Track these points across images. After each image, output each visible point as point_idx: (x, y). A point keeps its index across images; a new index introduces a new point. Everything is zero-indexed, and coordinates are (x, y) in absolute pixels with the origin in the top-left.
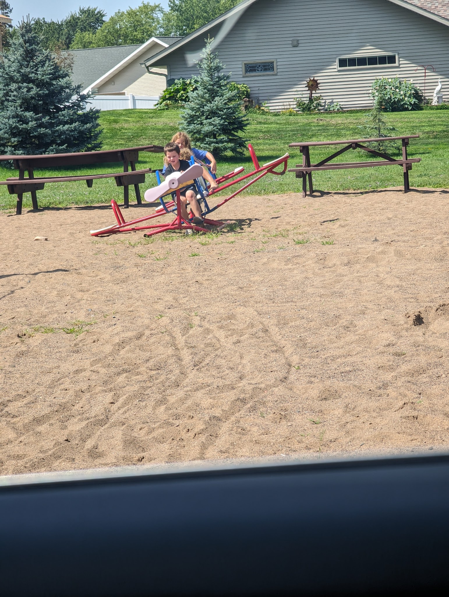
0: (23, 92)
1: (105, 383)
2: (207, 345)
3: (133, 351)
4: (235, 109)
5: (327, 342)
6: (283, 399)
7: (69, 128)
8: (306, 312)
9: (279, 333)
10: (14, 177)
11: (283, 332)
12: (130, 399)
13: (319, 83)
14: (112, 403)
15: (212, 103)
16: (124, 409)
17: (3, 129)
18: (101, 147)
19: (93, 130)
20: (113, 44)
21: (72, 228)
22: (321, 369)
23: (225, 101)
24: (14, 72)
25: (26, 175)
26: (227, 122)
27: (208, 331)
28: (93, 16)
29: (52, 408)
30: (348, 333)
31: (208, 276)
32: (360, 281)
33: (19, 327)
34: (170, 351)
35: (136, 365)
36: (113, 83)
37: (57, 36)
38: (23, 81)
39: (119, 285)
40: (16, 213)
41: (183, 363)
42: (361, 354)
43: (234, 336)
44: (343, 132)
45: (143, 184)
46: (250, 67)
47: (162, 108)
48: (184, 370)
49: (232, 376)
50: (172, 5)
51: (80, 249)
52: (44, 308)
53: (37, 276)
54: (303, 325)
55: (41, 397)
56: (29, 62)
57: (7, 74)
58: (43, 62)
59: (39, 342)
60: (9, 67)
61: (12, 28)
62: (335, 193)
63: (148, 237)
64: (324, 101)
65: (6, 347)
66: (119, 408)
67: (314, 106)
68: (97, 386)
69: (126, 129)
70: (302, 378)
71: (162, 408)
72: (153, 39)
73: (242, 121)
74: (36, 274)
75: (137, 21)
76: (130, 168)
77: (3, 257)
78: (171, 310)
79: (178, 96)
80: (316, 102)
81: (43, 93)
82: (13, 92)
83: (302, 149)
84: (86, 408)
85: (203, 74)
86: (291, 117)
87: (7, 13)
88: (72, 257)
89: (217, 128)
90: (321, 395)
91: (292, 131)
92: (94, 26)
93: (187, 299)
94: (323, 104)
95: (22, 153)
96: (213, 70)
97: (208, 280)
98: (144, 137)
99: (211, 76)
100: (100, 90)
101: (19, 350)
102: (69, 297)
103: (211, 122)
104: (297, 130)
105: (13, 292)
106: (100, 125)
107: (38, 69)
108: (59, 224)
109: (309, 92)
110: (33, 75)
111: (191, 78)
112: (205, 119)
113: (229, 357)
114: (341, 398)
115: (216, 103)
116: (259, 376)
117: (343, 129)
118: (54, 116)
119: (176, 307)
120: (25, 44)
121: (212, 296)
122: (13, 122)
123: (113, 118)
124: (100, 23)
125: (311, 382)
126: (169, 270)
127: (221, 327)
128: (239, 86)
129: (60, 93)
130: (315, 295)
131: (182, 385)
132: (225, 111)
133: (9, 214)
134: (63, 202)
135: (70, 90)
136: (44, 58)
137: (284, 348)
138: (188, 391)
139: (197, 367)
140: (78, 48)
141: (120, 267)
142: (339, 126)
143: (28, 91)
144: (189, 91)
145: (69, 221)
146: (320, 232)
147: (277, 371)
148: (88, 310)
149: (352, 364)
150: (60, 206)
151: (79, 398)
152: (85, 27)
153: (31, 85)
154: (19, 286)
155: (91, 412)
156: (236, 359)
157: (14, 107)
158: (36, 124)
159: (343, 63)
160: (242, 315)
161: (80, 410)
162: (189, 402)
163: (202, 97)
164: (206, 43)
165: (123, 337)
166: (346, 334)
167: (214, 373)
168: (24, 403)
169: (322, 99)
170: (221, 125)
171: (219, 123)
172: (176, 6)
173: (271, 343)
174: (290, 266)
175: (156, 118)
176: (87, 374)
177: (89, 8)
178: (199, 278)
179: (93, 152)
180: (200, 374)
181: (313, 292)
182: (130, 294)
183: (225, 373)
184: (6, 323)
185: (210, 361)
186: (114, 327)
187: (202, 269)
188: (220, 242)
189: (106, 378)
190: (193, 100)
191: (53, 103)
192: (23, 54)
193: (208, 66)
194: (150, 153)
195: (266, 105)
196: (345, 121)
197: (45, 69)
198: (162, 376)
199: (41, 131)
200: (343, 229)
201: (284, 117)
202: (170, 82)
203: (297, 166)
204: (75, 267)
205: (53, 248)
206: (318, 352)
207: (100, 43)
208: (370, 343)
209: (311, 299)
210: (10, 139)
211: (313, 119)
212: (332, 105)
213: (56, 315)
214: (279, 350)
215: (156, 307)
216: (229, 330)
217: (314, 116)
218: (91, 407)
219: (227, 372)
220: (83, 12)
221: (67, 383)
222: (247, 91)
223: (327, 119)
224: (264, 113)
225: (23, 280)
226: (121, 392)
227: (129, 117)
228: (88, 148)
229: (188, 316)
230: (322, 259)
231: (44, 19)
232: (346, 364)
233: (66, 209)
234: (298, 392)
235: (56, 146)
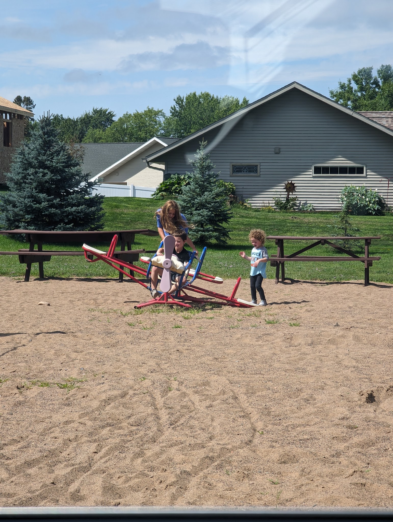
0: (39, 177)
1: (91, 434)
2: (183, 407)
3: (117, 408)
4: (222, 203)
5: (289, 412)
6: (247, 459)
7: (76, 209)
8: (272, 384)
9: (247, 401)
10: (25, 249)
11: (251, 400)
12: (111, 450)
13: (296, 187)
14: (95, 453)
15: (201, 197)
16: (106, 458)
17: (19, 207)
18: (102, 228)
19: (97, 213)
20: (119, 141)
21: (72, 296)
22: (282, 436)
23: (213, 196)
24: (32, 158)
25: (36, 248)
26: (213, 214)
27: (184, 395)
28: (104, 116)
29: (42, 453)
30: (308, 405)
31: (188, 347)
32: (321, 360)
33: (18, 379)
34: (150, 410)
35: (119, 420)
36: (117, 174)
37: (72, 131)
38: (40, 167)
39: (109, 349)
40: (24, 280)
41: (161, 421)
42: (318, 425)
43: (207, 401)
44: (314, 229)
45: (137, 262)
46: (237, 168)
47: (158, 198)
48: (161, 428)
49: (203, 436)
50: (173, 111)
51: (78, 315)
52: (42, 364)
53: (38, 336)
54: (269, 396)
55: (33, 443)
56: (46, 151)
57: (26, 160)
58: (58, 152)
59: (36, 394)
60: (29, 154)
61: (34, 121)
62: (304, 282)
63: (138, 309)
64: (298, 202)
65: (6, 396)
66: (101, 458)
67: (290, 206)
68: (83, 437)
69: (126, 214)
70: (264, 442)
71: (140, 460)
72: (155, 139)
73: (227, 214)
74: (38, 334)
75: (142, 123)
76: (126, 248)
77: (10, 318)
78: (153, 374)
79: (173, 189)
80: (292, 202)
81: (56, 178)
82: (30, 176)
83: (277, 241)
84: (72, 455)
85: (195, 171)
86: (270, 214)
87: (31, 108)
88: (70, 322)
89: (205, 219)
90: (280, 459)
91: (269, 225)
92: (104, 124)
93: (168, 365)
94: (298, 205)
95: (33, 229)
96: (204, 169)
97: (188, 349)
98: (140, 222)
99: (203, 173)
100: (105, 179)
101: (17, 400)
102: (65, 357)
103: (199, 213)
104: (274, 225)
105: (15, 348)
106: (103, 209)
107: (53, 157)
108: (61, 291)
109: (286, 193)
110: (49, 162)
111: (185, 174)
112: (195, 210)
113: (202, 419)
114: (298, 463)
115: (205, 197)
116: (227, 438)
117: (314, 227)
118: (64, 198)
119: (158, 372)
120: (44, 136)
121: (190, 364)
122: (28, 202)
123: (115, 204)
124: (110, 122)
125: (273, 447)
126: (154, 338)
127: (196, 392)
128: (226, 184)
129: (71, 179)
130: (281, 369)
131: (158, 441)
132: (212, 204)
133: (18, 281)
134: (66, 273)
135: (80, 177)
136: (59, 148)
137: (250, 415)
138: (163, 447)
139: (173, 426)
140: (89, 142)
141: (111, 333)
142: (311, 224)
143: (43, 176)
144: (182, 185)
145: (70, 290)
146: (288, 314)
147: (243, 434)
148: (81, 369)
149: (310, 433)
150: (63, 277)
151: (66, 446)
152: (97, 125)
153: (46, 171)
154: (22, 344)
155: (76, 459)
156: (208, 421)
157: (30, 189)
158: (48, 204)
159: (317, 170)
160: (216, 383)
161: (67, 457)
162: (164, 457)
163: (194, 191)
164: (200, 145)
165: (109, 395)
166: (306, 406)
167: (187, 433)
168: (18, 447)
169: (298, 200)
170: (208, 216)
171: (207, 215)
172: (177, 112)
173: (240, 409)
174: (260, 343)
175: (152, 206)
176: (75, 425)
177: (101, 109)
178: (179, 348)
179: (95, 232)
180: (175, 433)
181: (279, 367)
182: (119, 358)
183: (197, 433)
184: (8, 375)
185: (185, 421)
186: (102, 385)
187: (183, 339)
188: (200, 317)
189: (91, 430)
190: (185, 193)
191: (64, 188)
192: (42, 144)
193: (201, 165)
194: (145, 236)
195: (249, 202)
196: (316, 221)
197: (59, 158)
198: (141, 432)
199: (52, 211)
200: (309, 313)
201: (263, 213)
202: (167, 176)
203: (272, 256)
204: (72, 331)
205: (55, 313)
206: (280, 420)
207: (108, 139)
208: (327, 416)
209: (277, 373)
210: (24, 216)
211: (289, 216)
212: (306, 206)
213: (52, 372)
214: (246, 416)
215: (140, 370)
216: (203, 395)
217: (290, 214)
218: (77, 454)
219: (199, 432)
220: (95, 111)
221: (57, 432)
222: (233, 189)
223: (301, 218)
224: (246, 208)
225: (25, 338)
226: (104, 443)
227: (129, 204)
228: (91, 228)
229: (168, 380)
230: (289, 339)
231: (62, 115)
232: (304, 433)
233: (68, 279)
234: (260, 454)
235: (63, 224)
